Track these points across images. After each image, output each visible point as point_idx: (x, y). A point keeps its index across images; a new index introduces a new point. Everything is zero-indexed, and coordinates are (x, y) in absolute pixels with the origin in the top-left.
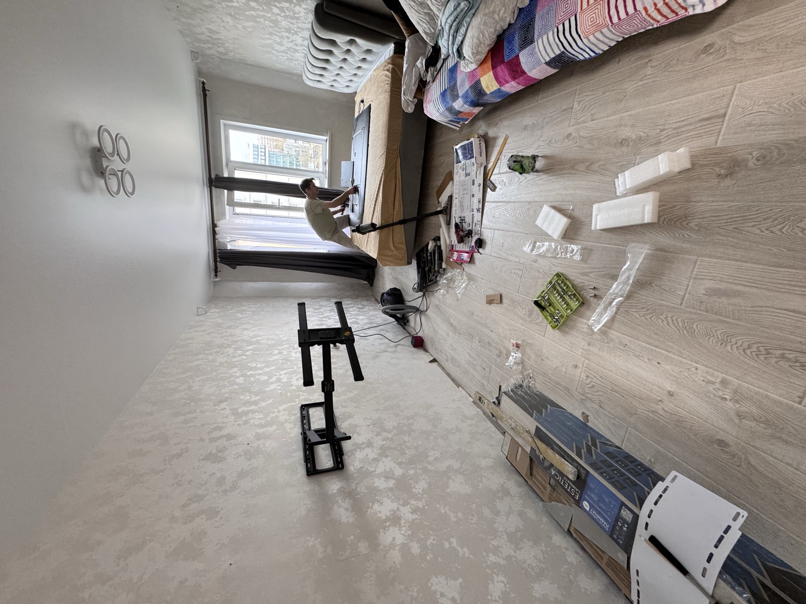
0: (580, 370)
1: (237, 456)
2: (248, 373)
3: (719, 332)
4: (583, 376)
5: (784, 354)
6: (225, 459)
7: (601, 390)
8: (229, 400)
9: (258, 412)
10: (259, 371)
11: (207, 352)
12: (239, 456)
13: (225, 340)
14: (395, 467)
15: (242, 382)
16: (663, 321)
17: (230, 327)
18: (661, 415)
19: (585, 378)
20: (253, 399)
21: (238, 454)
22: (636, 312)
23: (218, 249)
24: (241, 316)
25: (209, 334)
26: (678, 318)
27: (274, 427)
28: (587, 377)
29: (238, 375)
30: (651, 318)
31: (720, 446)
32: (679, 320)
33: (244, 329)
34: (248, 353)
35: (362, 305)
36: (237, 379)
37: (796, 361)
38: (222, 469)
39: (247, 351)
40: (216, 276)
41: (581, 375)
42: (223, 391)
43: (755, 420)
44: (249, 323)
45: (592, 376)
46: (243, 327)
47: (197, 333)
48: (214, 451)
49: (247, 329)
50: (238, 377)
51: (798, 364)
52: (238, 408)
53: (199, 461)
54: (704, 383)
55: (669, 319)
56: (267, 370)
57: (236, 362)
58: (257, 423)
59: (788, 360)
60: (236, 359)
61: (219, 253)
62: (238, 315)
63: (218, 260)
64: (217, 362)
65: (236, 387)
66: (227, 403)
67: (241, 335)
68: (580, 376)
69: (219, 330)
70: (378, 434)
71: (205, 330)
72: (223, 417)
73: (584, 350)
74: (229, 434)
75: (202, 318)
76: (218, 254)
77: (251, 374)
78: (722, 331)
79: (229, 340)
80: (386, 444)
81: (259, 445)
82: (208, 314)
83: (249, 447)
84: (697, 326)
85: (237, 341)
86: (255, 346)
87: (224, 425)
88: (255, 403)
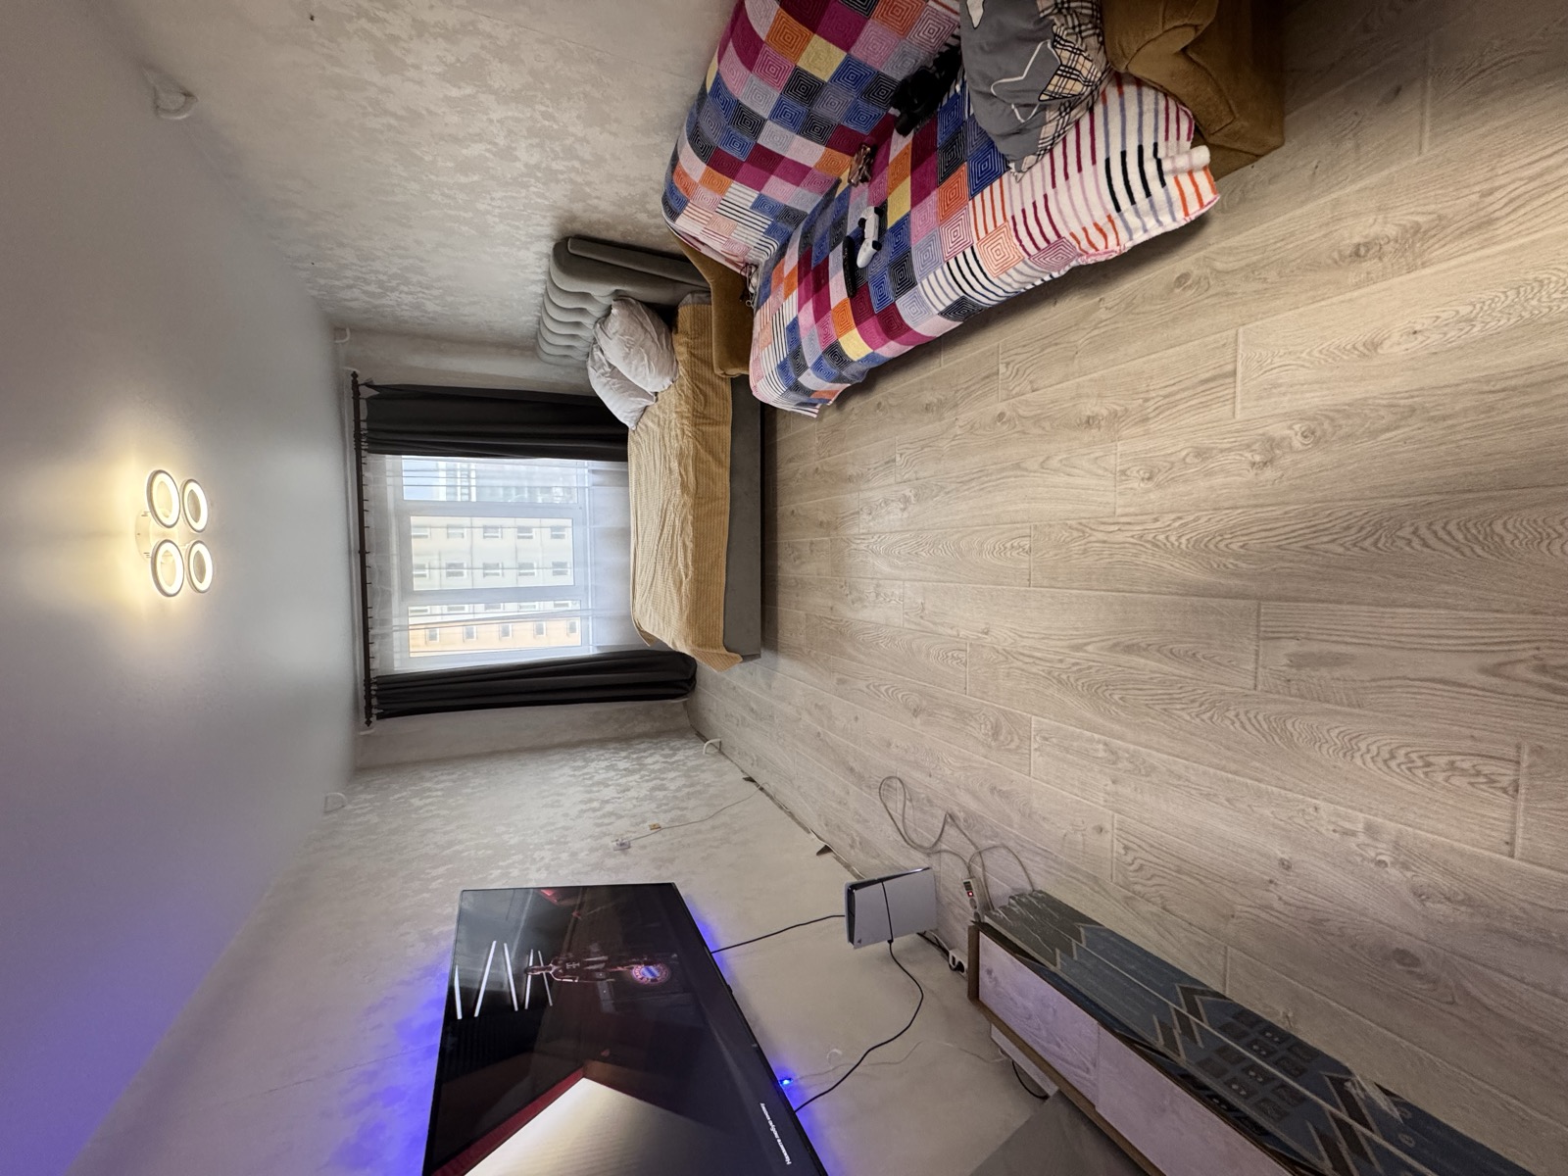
0: (1109, 837)
3: (1334, 733)
4: (1119, 848)
5: (1452, 763)
7: (1156, 872)
13: (385, 861)
16: (1233, 723)
17: (395, 831)
18: (1280, 912)
19: (1123, 852)
22: (1183, 709)
25: (351, 851)
26: (1258, 713)
28: (1126, 848)
29: (412, 939)
30: (1211, 718)
31: (1404, 964)
32: (1260, 717)
33: (426, 832)
35: (672, 749)
36: (409, 950)
37: (1478, 774)
40: (367, 722)
41: (1112, 846)
43: (1449, 899)
45: (1135, 847)
46: (424, 825)
47: (323, 854)
48: (354, 1138)
49: (432, 830)
51: (1482, 779)
53: (318, 1170)
54: (1337, 834)
55: (1242, 717)
57: (408, 908)
59: (1463, 772)
60: (408, 903)
61: (375, 685)
64: (364, 913)
67: (420, 846)
68: (1112, 851)
69: (370, 840)
71: (342, 845)
73: (1109, 794)
75: (335, 818)
76: (374, 690)
78: (1337, 731)
79: (393, 859)
82: (349, 807)
84: (1293, 726)
85: (411, 861)
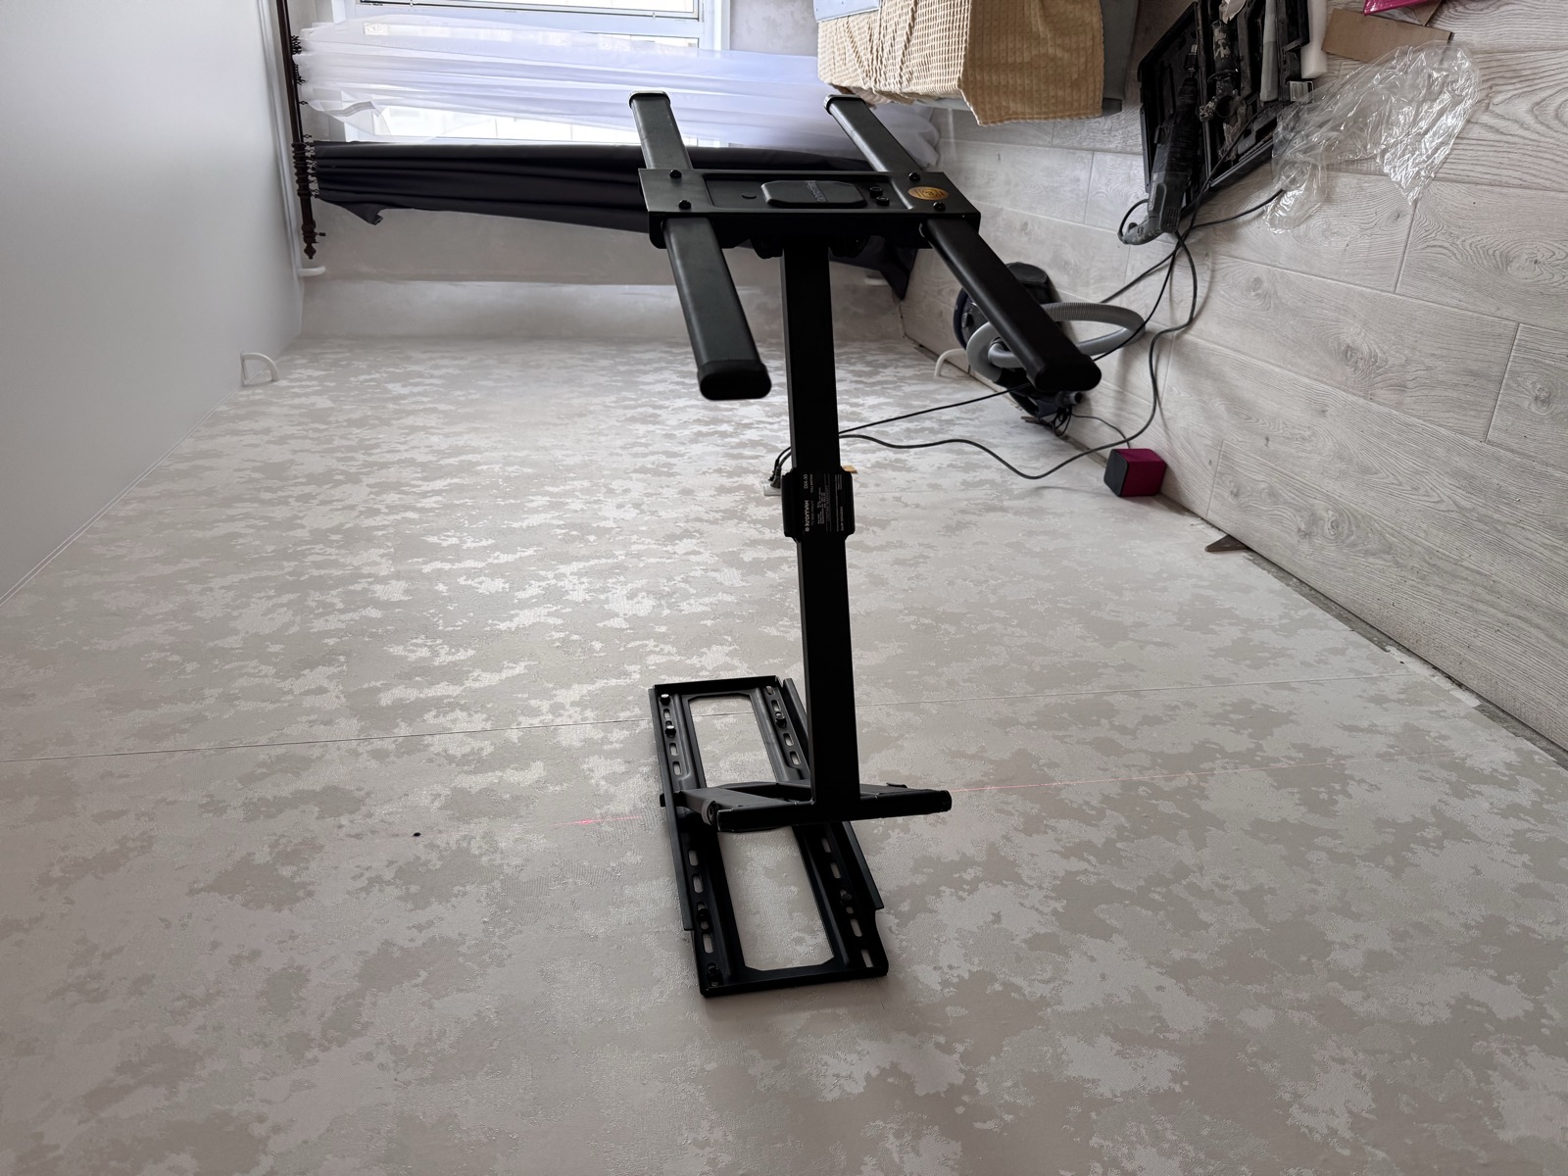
1: (362, 882)
2: (427, 569)
6: (310, 894)
8: (342, 658)
9: (463, 708)
10: (469, 564)
11: (267, 496)
12: (372, 881)
13: (339, 460)
14: (1160, 988)
15: (398, 596)
17: (361, 423)
20: (444, 657)
21: (367, 874)
23: (311, 145)
24: (405, 391)
25: (282, 440)
27: (537, 770)
29: (384, 573)
33: (413, 429)
34: (429, 503)
36: (378, 588)
38: (293, 937)
39: (424, 495)
40: (310, 252)
42: (319, 625)
44: (434, 410)
46: (409, 421)
47: (236, 439)
48: (263, 856)
49: (424, 428)
50: (384, 580)
52: (377, 690)
53: (192, 892)
56: (504, 558)
57: (377, 528)
58: (456, 751)
60: (378, 521)
61: (313, 158)
62: (390, 386)
63: (314, 186)
64: (302, 527)
65: (374, 613)
66: (332, 670)
67: (402, 448)
69: (315, 430)
70: (1032, 826)
71: (267, 431)
72: (312, 723)
74: (336, 789)
75: (259, 394)
76: (311, 164)
77: (439, 572)
79: (353, 459)
80: (1085, 872)
81: (468, 838)
82: (283, 383)
83: (419, 847)
85: (385, 465)
86: (455, 480)
87: (316, 752)
88: (454, 673)
